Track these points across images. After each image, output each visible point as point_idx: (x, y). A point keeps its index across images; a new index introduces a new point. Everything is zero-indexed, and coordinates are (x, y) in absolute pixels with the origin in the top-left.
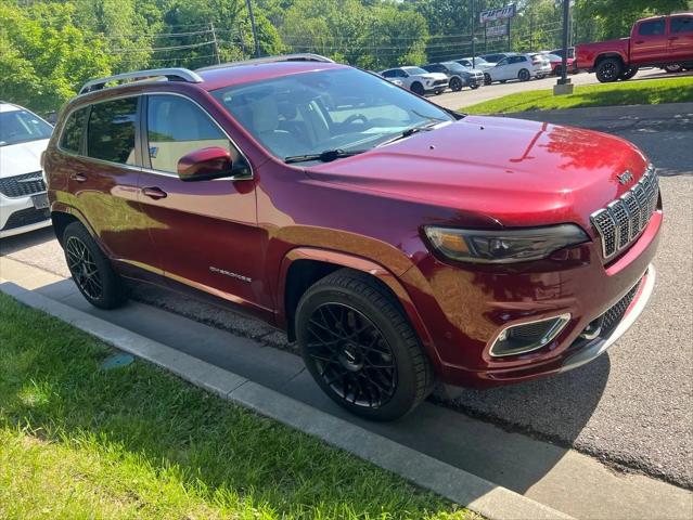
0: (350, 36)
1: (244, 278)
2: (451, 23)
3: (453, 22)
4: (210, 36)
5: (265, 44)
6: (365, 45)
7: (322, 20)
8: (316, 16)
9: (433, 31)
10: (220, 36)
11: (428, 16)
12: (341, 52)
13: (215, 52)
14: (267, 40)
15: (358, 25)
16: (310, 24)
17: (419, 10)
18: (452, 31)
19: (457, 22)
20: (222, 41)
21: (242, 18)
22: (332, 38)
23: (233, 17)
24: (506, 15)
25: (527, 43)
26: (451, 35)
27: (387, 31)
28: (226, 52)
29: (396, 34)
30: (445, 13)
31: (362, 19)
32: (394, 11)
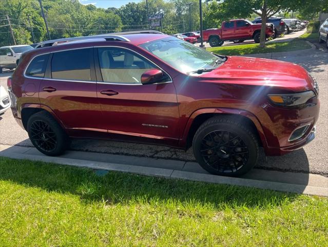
0: (84, 24)
1: (163, 126)
2: (132, 20)
3: (133, 19)
4: (6, 22)
5: (38, 27)
6: (91, 29)
7: (68, 16)
8: (65, 14)
9: (124, 23)
10: (12, 22)
11: (121, 16)
12: (80, 32)
13: (10, 30)
14: (39, 24)
15: (87, 19)
16: (62, 17)
17: (116, 13)
18: (132, 24)
19: (135, 20)
20: (13, 25)
21: (25, 13)
22: (75, 25)
23: (19, 12)
24: (159, 17)
25: (166, 30)
26: (133, 26)
27: (102, 22)
28: (16, 30)
29: (107, 24)
30: (129, 15)
31: (89, 16)
32: (103, 13)
